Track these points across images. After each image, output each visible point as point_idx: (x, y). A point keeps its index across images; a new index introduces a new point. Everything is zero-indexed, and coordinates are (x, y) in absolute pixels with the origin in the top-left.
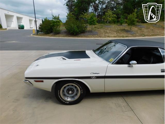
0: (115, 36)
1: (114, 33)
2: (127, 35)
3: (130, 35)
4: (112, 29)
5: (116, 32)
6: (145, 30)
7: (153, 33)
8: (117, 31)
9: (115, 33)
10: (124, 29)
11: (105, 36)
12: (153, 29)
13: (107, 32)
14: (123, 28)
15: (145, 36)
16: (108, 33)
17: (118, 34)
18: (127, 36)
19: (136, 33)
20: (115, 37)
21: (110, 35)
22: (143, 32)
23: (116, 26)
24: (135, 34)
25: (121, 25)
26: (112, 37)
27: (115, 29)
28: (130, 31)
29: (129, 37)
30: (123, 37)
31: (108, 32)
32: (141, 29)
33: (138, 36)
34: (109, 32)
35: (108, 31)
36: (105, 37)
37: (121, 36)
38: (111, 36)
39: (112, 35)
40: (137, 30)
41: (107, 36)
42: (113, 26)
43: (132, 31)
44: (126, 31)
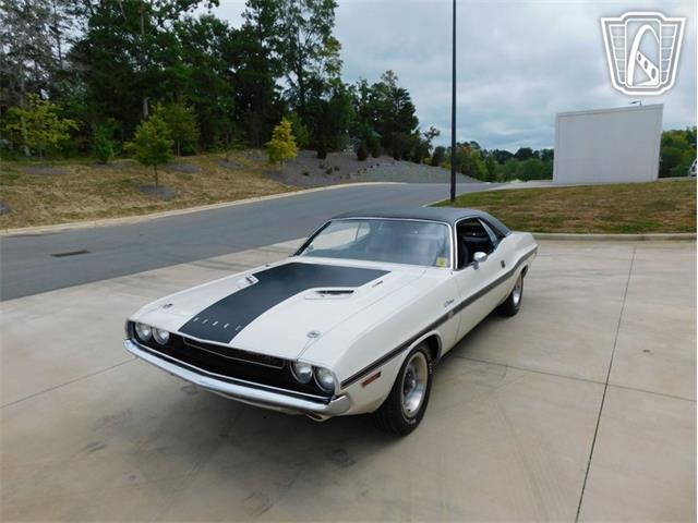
0: (104, 210)
1: (91, 197)
2: (149, 204)
3: (160, 203)
4: (71, 183)
5: (97, 193)
6: (205, 181)
7: (235, 190)
8: (102, 190)
9: (98, 199)
10: (128, 181)
11: (54, 214)
12: (224, 175)
13: (54, 198)
14: (122, 176)
15: (213, 200)
16: (62, 201)
17: (111, 203)
18: (152, 209)
19: (179, 192)
20: (103, 215)
21: (78, 210)
22: (201, 187)
23: (81, 167)
24: (179, 196)
25: (105, 163)
26: (89, 216)
27: (85, 181)
28: (157, 187)
29: (161, 209)
30: (138, 211)
31: (64, 198)
32: (190, 178)
33: (193, 204)
35: (59, 194)
36: (57, 218)
37: (129, 210)
38: (85, 215)
39: (88, 209)
40: (177, 181)
41: (67, 215)
42: (71, 169)
43: (162, 186)
44: (136, 187)
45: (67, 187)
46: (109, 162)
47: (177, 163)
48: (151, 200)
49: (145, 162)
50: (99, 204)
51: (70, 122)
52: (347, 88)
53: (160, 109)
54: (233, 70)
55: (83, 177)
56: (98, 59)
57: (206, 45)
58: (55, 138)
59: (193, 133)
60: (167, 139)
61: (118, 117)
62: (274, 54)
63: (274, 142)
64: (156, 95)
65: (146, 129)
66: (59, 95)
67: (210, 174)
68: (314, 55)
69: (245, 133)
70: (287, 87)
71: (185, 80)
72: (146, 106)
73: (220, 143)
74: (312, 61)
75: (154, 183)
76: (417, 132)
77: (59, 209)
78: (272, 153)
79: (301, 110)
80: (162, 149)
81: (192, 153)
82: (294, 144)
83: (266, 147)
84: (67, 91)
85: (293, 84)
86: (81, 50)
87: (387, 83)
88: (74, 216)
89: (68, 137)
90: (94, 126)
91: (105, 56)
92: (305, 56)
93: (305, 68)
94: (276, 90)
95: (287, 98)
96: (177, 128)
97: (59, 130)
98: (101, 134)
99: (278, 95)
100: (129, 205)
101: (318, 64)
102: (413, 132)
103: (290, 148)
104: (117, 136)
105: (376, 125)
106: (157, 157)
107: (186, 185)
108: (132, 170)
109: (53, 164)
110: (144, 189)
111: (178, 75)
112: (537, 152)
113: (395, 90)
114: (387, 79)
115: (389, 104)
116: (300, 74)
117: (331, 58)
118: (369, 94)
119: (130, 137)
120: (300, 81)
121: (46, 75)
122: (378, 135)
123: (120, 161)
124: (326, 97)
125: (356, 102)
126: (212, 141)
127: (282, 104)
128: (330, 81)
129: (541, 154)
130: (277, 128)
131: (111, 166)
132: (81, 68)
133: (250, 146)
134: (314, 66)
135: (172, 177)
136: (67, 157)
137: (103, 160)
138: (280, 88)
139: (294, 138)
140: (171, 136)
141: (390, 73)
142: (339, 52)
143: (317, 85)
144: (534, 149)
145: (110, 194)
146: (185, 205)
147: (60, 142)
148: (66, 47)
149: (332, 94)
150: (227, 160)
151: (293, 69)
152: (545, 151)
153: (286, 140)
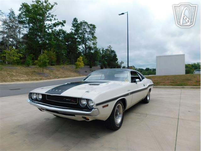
0: (27, 79)
1: (24, 75)
2: (40, 78)
3: (43, 78)
4: (18, 71)
5: (25, 74)
6: (57, 73)
7: (65, 75)
8: (27, 74)
10: (35, 71)
12: (63, 71)
13: (12, 75)
14: (33, 70)
15: (59, 78)
17: (29, 77)
18: (41, 79)
19: (49, 75)
20: (26, 80)
21: (19, 79)
22: (56, 74)
23: (22, 67)
24: (49, 76)
25: (29, 67)
26: (22, 80)
27: (22, 71)
28: (43, 73)
29: (44, 79)
30: (37, 80)
32: (53, 72)
33: (53, 78)
34: (16, 75)
35: (14, 74)
36: (12, 80)
37: (34, 79)
38: (21, 80)
40: (49, 72)
41: (16, 80)
42: (19, 68)
43: (44, 73)
44: (37, 73)
45: (17, 72)
46: (30, 66)
47: (49, 67)
48: (41, 77)
49: (40, 66)
50: (26, 77)
51: (20, 54)
52: (98, 49)
53: (46, 52)
54: (67, 43)
55: (22, 70)
56: (30, 39)
57: (60, 37)
58: (15, 58)
59: (55, 59)
60: (47, 60)
61: (34, 54)
62: (79, 40)
63: (77, 63)
64: (45, 49)
65: (41, 57)
66: (18, 48)
67: (58, 71)
68: (89, 40)
69: (69, 60)
70: (82, 48)
71: (53, 45)
72: (42, 52)
73: (62, 62)
74: (89, 42)
75: (42, 72)
76: (118, 62)
77: (13, 78)
78: (77, 66)
79: (85, 55)
80: (45, 63)
81: (54, 65)
82: (83, 63)
83: (75, 64)
84: (20, 47)
85: (83, 48)
86: (26, 36)
87: (109, 49)
88: (18, 80)
89: (19, 58)
90: (27, 56)
91: (32, 38)
92: (87, 40)
93: (87, 43)
94: (78, 49)
95: (81, 51)
96: (50, 58)
97: (17, 57)
98: (28, 59)
99: (79, 50)
100: (35, 78)
101: (91, 43)
102: (116, 62)
103: (82, 64)
104: (33, 59)
105: (106, 60)
106: (43, 65)
107: (51, 73)
108: (36, 69)
109: (14, 66)
110: (39, 74)
111: (52, 44)
112: (151, 69)
113: (111, 50)
114: (109, 48)
115: (110, 54)
116: (86, 45)
117: (94, 41)
118: (104, 52)
119: (37, 59)
120: (85, 47)
121: (15, 43)
122: (107, 63)
123: (33, 66)
124: (92, 51)
125: (101, 54)
126: (60, 62)
127: (80, 53)
128: (94, 47)
129: (152, 70)
130: (78, 59)
131: (30, 67)
132: (25, 41)
133: (70, 64)
134: (90, 43)
135: (48, 71)
136: (18, 64)
137: (28, 65)
138: (80, 48)
139: (83, 62)
140: (48, 59)
141: (110, 46)
142: (97, 40)
143: (90, 48)
144: (150, 68)
145: (29, 75)
146: (51, 79)
147: (16, 60)
148: (22, 36)
149: (94, 51)
150: (63, 67)
151: (84, 44)
152: (153, 69)
153: (81, 62)
